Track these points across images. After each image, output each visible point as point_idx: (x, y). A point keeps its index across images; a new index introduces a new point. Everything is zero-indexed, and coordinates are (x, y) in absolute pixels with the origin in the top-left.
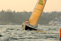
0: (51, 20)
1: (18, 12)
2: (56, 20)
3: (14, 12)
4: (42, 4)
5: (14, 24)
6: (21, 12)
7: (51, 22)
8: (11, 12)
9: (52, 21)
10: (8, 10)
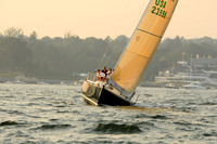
0: (164, 66)
1: (47, 38)
2: (182, 69)
3: (33, 36)
4: (164, 15)
5: (34, 79)
6: (58, 39)
7: (162, 75)
8: (22, 36)
9: (168, 72)
10: (12, 30)
